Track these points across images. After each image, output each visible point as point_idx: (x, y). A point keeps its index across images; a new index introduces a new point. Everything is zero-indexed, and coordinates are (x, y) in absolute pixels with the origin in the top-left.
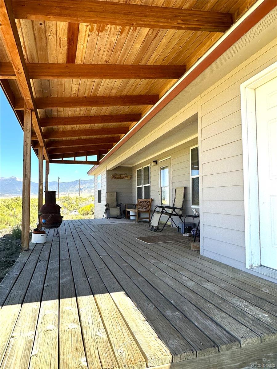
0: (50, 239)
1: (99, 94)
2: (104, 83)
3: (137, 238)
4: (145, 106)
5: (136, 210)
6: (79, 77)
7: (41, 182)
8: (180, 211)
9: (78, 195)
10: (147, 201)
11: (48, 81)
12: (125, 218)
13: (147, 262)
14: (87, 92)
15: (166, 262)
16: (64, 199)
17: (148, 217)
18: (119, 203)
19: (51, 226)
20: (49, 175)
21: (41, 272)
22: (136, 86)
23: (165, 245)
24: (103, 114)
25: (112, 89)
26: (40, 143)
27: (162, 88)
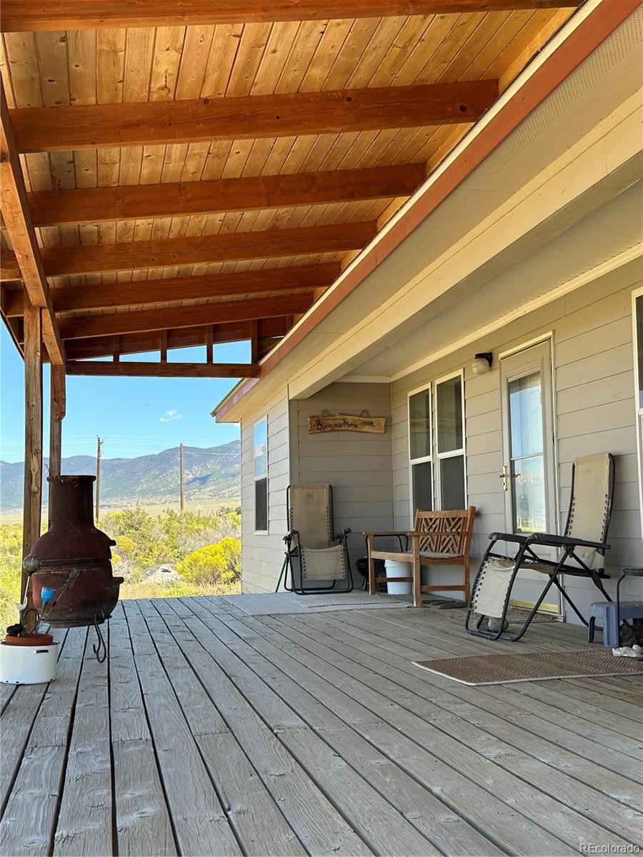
0: (70, 667)
1: (257, 87)
2: (280, 38)
3: (419, 663)
4: (443, 128)
5: (411, 556)
6: (183, 15)
7: (35, 447)
8: (594, 554)
9: (176, 508)
10: (454, 519)
11: (63, 40)
12: (367, 589)
13: (471, 756)
14: (212, 78)
15: (549, 755)
16: (121, 521)
17: (462, 583)
18: (340, 530)
19: (75, 615)
20: (63, 421)
21: (41, 786)
22: (404, 48)
23: (538, 690)
24: (273, 172)
25: (311, 62)
26: (30, 292)
27: (513, 47)
